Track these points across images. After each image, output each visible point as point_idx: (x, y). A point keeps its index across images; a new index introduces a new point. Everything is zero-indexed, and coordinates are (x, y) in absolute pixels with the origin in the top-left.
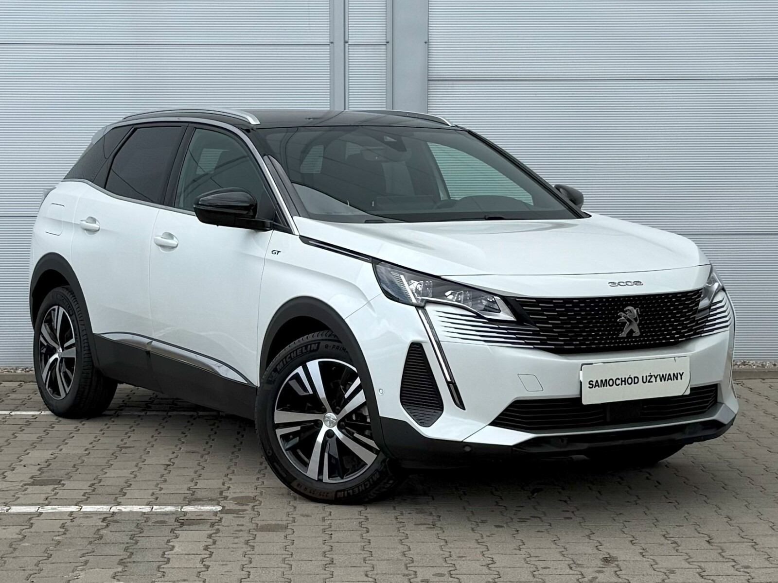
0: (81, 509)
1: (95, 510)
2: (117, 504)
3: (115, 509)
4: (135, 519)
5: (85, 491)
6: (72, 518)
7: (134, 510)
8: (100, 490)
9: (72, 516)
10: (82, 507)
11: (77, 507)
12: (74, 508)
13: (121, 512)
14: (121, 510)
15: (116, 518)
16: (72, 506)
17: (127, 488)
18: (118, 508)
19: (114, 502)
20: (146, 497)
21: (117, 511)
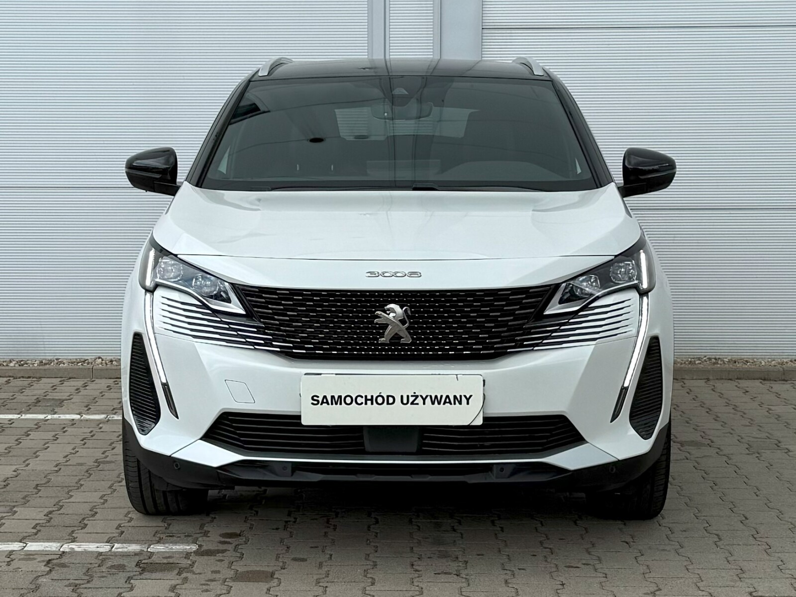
0: (25, 547)
1: (41, 548)
2: (70, 541)
3: (66, 547)
4: (86, 562)
5: (37, 522)
6: (9, 560)
7: (90, 550)
8: (56, 519)
9: (11, 557)
10: (27, 544)
11: (21, 544)
12: (16, 546)
13: (72, 553)
14: (73, 548)
15: (65, 560)
16: (16, 543)
17: (90, 519)
18: (70, 547)
19: (68, 537)
20: (109, 531)
21: (67, 550)
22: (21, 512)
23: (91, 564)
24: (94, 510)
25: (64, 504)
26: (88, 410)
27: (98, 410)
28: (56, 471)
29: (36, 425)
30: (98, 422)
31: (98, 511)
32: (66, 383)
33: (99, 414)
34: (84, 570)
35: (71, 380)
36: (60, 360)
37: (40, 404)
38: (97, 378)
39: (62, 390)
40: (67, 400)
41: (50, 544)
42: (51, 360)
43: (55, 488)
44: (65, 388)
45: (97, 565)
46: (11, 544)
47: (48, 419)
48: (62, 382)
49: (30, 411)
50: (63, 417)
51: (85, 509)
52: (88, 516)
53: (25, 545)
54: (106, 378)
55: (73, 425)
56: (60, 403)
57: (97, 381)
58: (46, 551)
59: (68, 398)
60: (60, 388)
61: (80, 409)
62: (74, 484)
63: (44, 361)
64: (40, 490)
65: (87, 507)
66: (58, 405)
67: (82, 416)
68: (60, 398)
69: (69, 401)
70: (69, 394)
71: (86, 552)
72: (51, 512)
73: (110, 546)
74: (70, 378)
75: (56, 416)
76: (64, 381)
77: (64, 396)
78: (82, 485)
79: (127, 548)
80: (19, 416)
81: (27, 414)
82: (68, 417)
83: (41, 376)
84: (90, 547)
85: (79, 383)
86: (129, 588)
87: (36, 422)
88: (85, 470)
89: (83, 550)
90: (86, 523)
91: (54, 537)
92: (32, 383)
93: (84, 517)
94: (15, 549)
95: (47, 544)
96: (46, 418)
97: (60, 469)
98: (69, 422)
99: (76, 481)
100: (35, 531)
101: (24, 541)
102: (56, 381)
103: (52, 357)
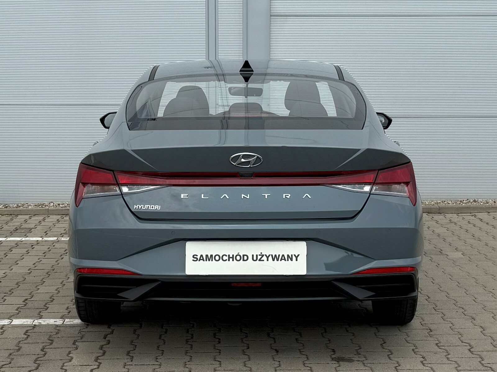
0: (11, 322)
1: (21, 323)
2: (39, 318)
3: (36, 322)
4: (49, 331)
5: (19, 306)
6: (3, 330)
7: (50, 323)
8: (30, 305)
9: (3, 328)
10: (12, 320)
11: (9, 320)
13: (40, 325)
14: (41, 323)
15: (35, 330)
16: (6, 320)
17: (50, 303)
18: (39, 321)
19: (37, 316)
20: (62, 311)
21: (37, 324)
22: (9, 300)
23: (52, 332)
24: (52, 298)
25: (34, 294)
26: (46, 235)
27: (52, 235)
28: (29, 273)
29: (16, 244)
30: (53, 242)
31: (55, 299)
32: (33, 218)
33: (52, 237)
34: (48, 337)
35: (36, 216)
36: (28, 204)
37: (17, 231)
38: (51, 215)
39: (30, 222)
40: (33, 228)
41: (27, 320)
42: (23, 204)
43: (28, 284)
44: (32, 221)
45: (55, 333)
46: (3, 321)
47: (23, 241)
48: (30, 218)
49: (12, 236)
50: (31, 239)
51: (47, 298)
52: (49, 302)
53: (11, 321)
54: (56, 215)
55: (38, 243)
56: (30, 230)
57: (51, 216)
58: (24, 324)
59: (34, 227)
60: (30, 221)
61: (41, 234)
62: (40, 282)
63: (19, 205)
64: (20, 285)
65: (49, 296)
66: (28, 232)
67: (43, 238)
68: (29, 227)
69: (35, 229)
70: (34, 225)
71: (48, 325)
72: (26, 300)
73: (63, 321)
74: (35, 215)
75: (27, 239)
76: (31, 216)
77: (32, 226)
78: (44, 282)
79: (73, 322)
80: (6, 239)
81: (10, 237)
82: (35, 239)
83: (18, 214)
84: (51, 321)
85: (41, 218)
86: (75, 347)
87: (15, 243)
88: (46, 273)
89: (47, 324)
90: (48, 306)
91: (29, 316)
92: (13, 218)
93: (46, 302)
94: (6, 324)
95: (25, 320)
96: (22, 240)
97: (31, 272)
98: (35, 242)
99: (41, 279)
100: (17, 312)
101: (11, 319)
102: (27, 217)
103: (24, 202)
